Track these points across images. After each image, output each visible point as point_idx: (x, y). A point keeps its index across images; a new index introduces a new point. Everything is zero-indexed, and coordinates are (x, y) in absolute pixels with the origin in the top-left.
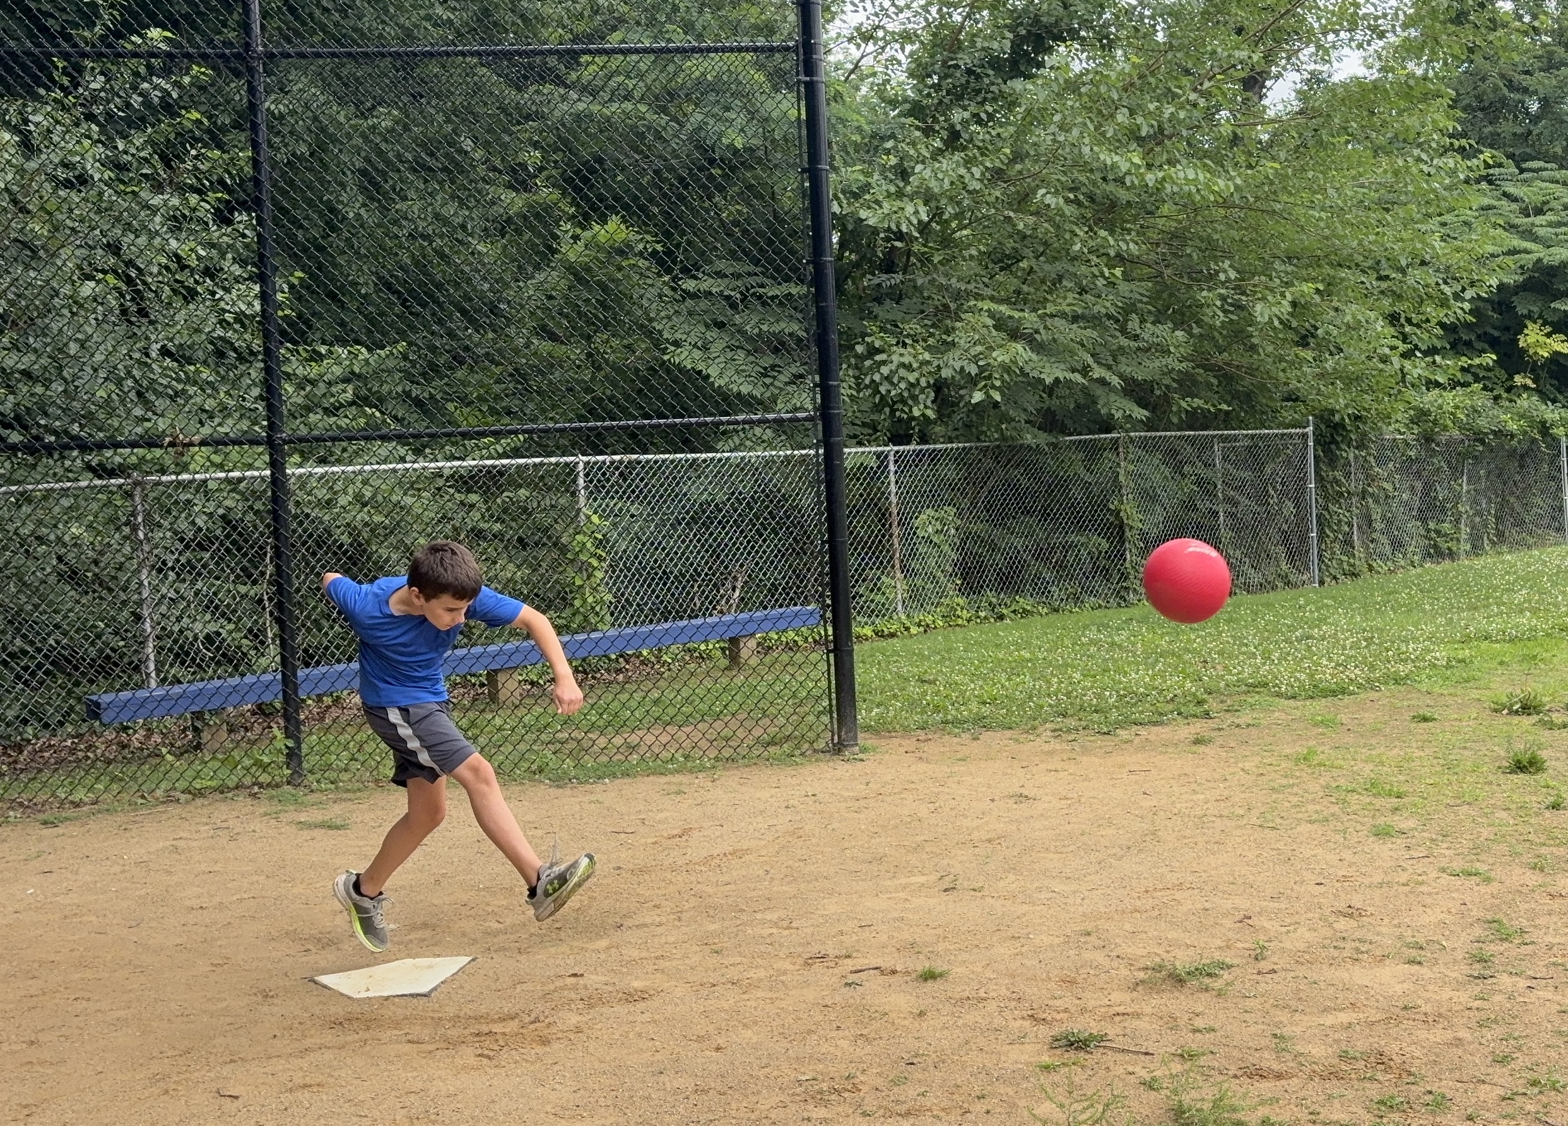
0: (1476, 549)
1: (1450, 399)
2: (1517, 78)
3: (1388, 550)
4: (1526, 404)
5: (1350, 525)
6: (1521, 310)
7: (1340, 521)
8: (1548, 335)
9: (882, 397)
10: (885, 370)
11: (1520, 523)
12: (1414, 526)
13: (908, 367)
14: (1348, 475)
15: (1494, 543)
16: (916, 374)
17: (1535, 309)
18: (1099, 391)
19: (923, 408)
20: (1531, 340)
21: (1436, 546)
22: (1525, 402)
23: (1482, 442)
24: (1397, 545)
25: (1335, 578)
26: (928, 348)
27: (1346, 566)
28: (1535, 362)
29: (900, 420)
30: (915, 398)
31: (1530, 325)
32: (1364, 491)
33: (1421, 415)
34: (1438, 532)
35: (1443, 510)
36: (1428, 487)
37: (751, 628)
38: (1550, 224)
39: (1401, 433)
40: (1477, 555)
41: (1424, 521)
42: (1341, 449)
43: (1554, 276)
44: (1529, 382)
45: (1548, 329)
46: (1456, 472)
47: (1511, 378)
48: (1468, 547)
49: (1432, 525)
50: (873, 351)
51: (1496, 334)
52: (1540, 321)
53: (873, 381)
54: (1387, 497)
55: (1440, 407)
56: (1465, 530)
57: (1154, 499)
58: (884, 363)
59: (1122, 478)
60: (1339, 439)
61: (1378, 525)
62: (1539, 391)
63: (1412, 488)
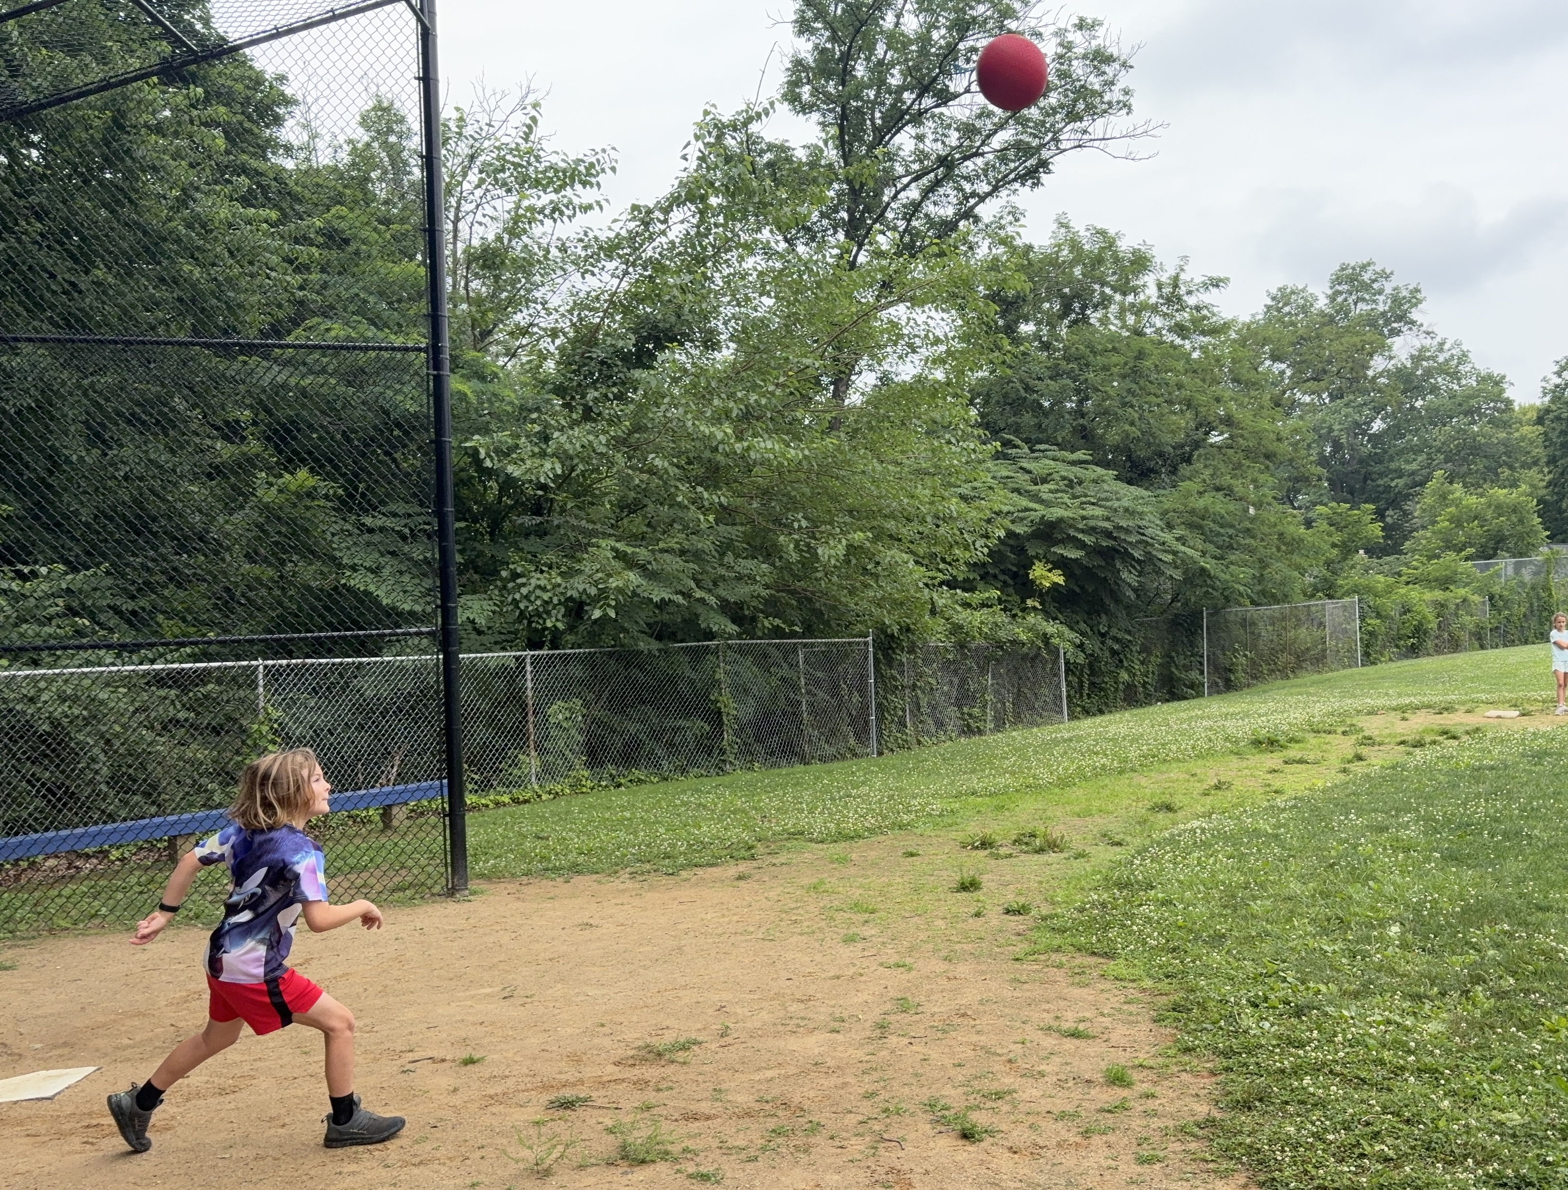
1: (979, 616)
2: (1032, 383)
4: (1033, 621)
5: (903, 709)
6: (1031, 552)
8: (1050, 571)
9: (522, 612)
10: (524, 591)
11: (1031, 708)
12: (952, 711)
13: (544, 589)
14: (902, 673)
16: (549, 594)
17: (1043, 552)
18: (700, 609)
19: (555, 621)
20: (1037, 573)
22: (1032, 619)
23: (1000, 648)
26: (561, 574)
28: (1040, 590)
29: (536, 630)
30: (548, 613)
31: (1037, 563)
32: (914, 685)
33: (957, 628)
35: (974, 699)
38: (1051, 491)
39: (941, 641)
41: (960, 706)
42: (896, 654)
43: (1052, 528)
44: (1037, 605)
45: (1052, 567)
46: (983, 670)
47: (1024, 601)
50: (515, 576)
51: (1014, 569)
52: (1045, 560)
53: (514, 599)
54: (932, 689)
55: (970, 622)
58: (524, 585)
60: (894, 646)
62: (1043, 611)
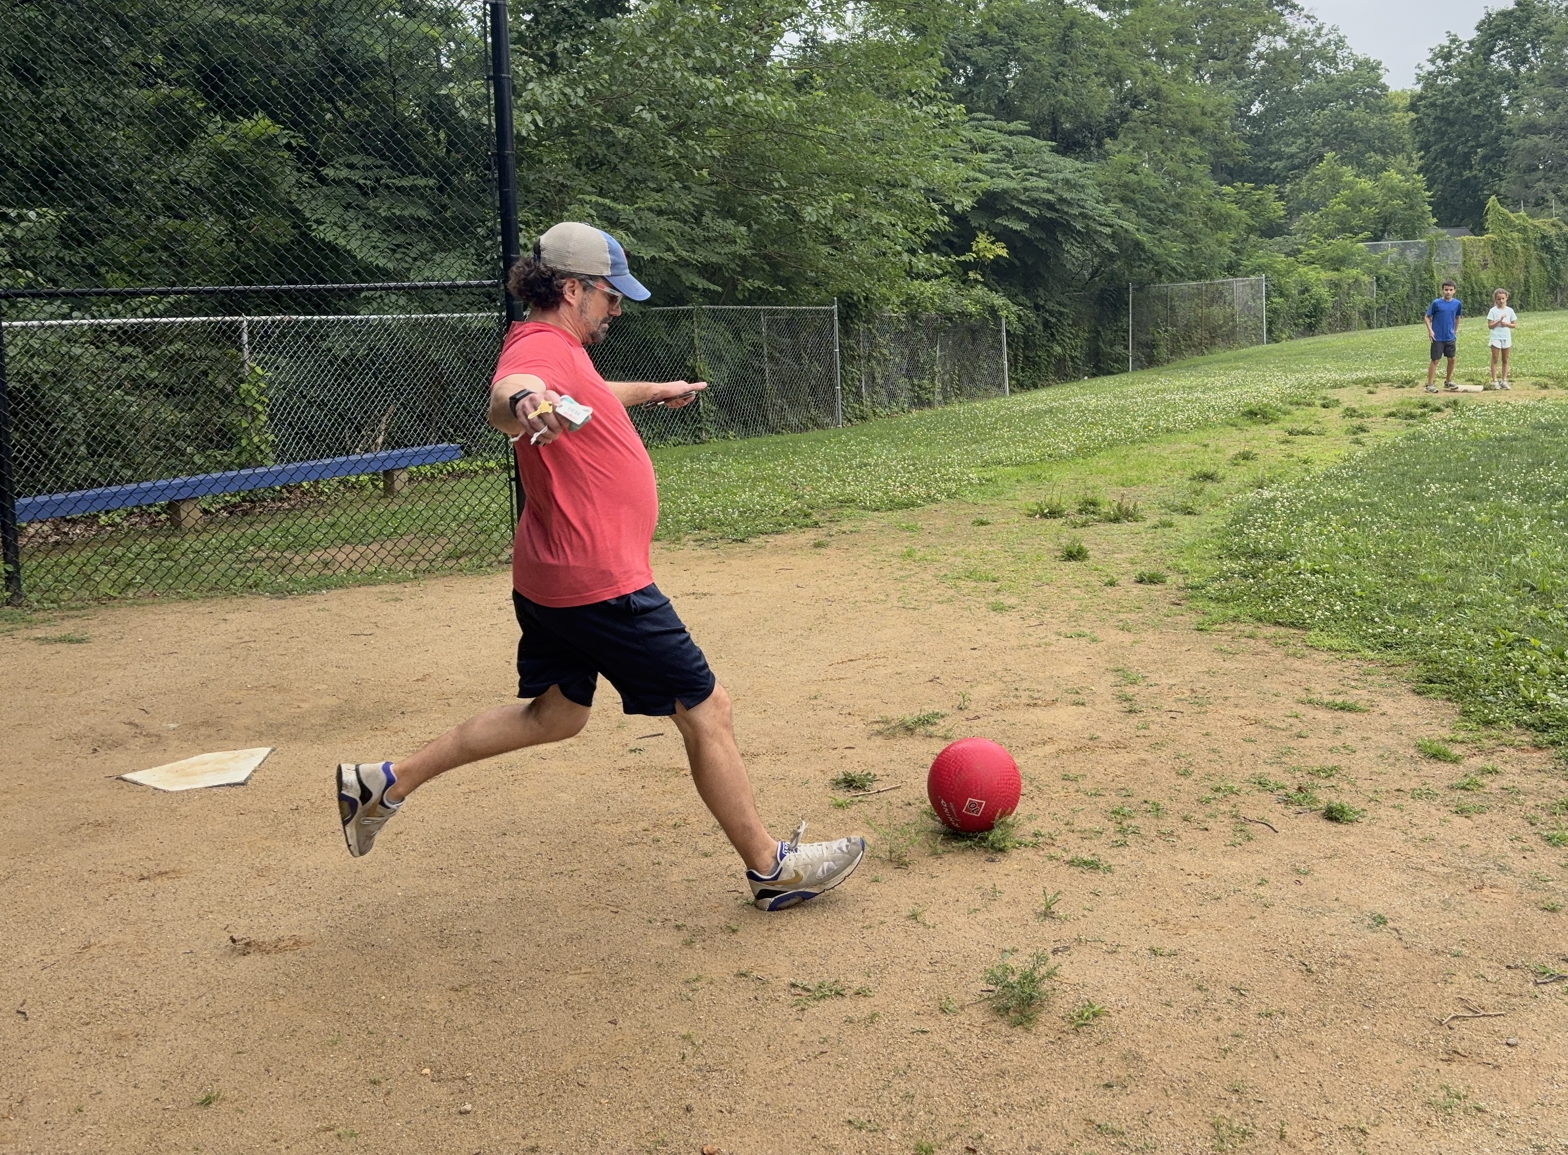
0: (946, 400)
1: (929, 288)
3: (886, 401)
5: (860, 381)
6: (974, 224)
7: (853, 378)
8: (993, 243)
11: (972, 381)
12: (903, 382)
14: (858, 343)
15: (956, 395)
17: (984, 223)
20: (981, 246)
21: (918, 397)
22: (979, 291)
23: (951, 320)
24: (892, 396)
25: (850, 421)
27: (858, 412)
28: (983, 262)
31: (980, 234)
32: (870, 355)
33: (909, 301)
34: (920, 386)
35: (923, 370)
36: (913, 353)
37: (402, 463)
38: (993, 161)
39: (894, 312)
40: (946, 403)
41: (910, 378)
42: (853, 322)
43: (996, 199)
44: (979, 277)
45: (993, 239)
46: (932, 343)
47: (966, 274)
48: (940, 398)
49: (916, 382)
51: (955, 240)
52: (987, 232)
54: (885, 360)
55: (922, 293)
56: (938, 385)
57: (720, 359)
59: (696, 342)
60: (853, 315)
61: (880, 381)
62: (985, 284)
63: (902, 354)
